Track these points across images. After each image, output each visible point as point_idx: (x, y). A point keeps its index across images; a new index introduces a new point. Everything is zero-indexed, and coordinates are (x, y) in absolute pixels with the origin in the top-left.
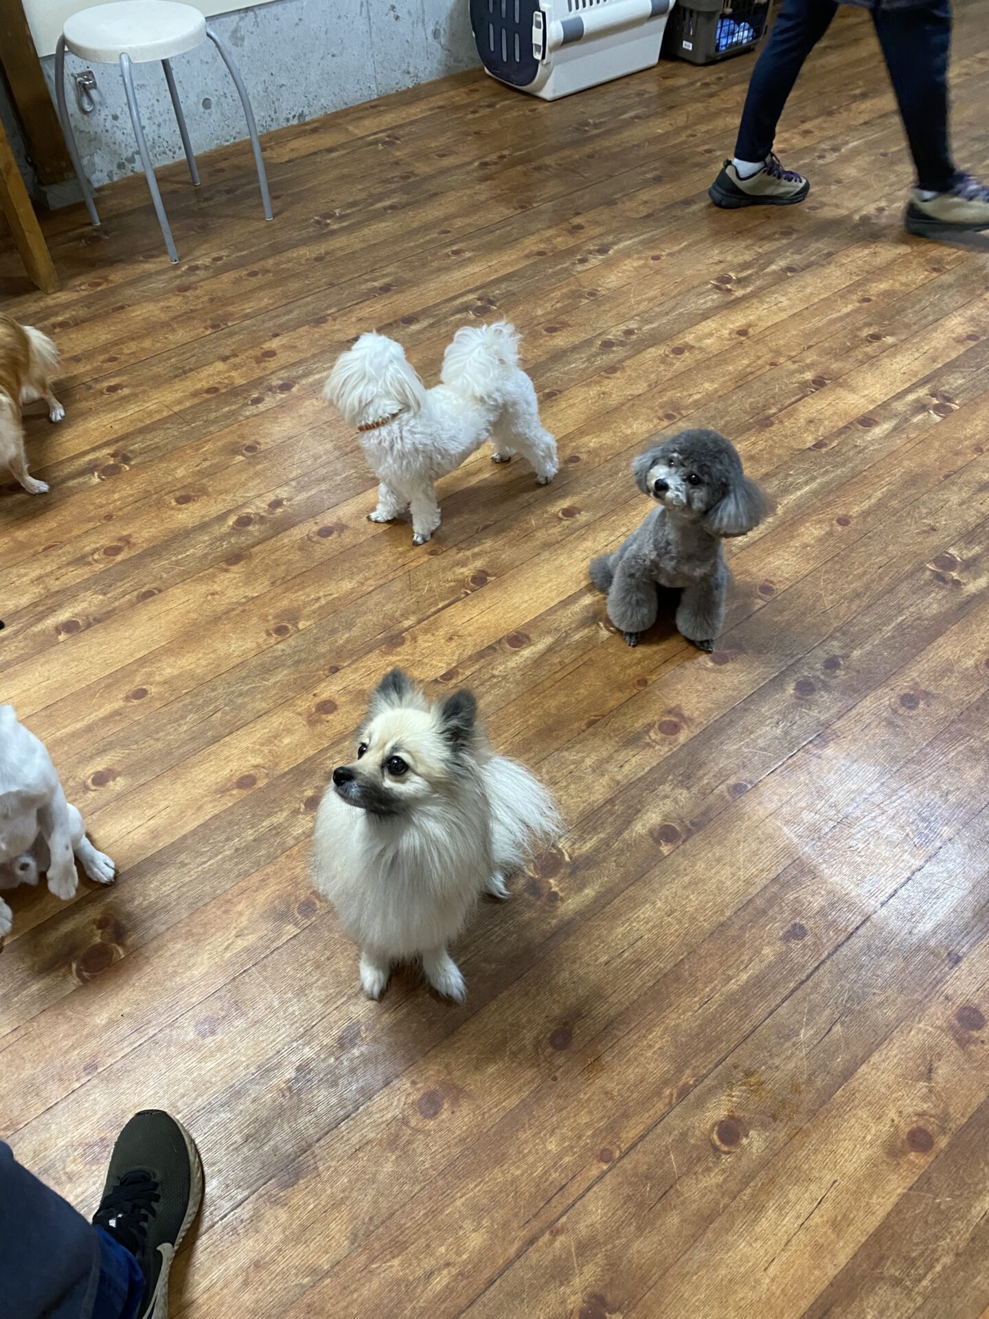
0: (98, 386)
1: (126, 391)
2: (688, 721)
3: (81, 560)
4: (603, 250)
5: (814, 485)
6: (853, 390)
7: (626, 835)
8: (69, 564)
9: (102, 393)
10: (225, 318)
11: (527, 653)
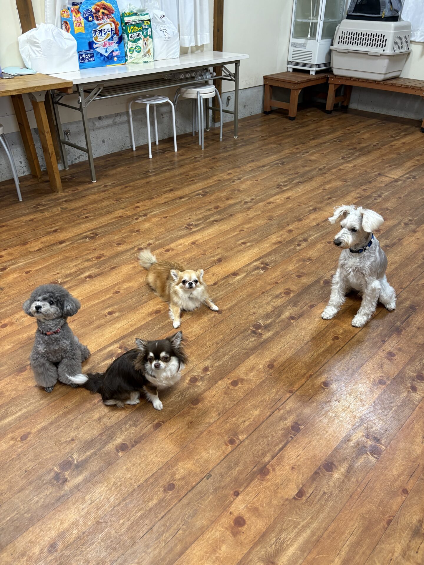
0: (82, 217)
1: (92, 218)
2: (293, 291)
3: (88, 260)
4: (239, 179)
5: (319, 234)
6: (326, 211)
7: (280, 319)
8: (85, 261)
9: (84, 218)
10: (120, 198)
11: (238, 278)
